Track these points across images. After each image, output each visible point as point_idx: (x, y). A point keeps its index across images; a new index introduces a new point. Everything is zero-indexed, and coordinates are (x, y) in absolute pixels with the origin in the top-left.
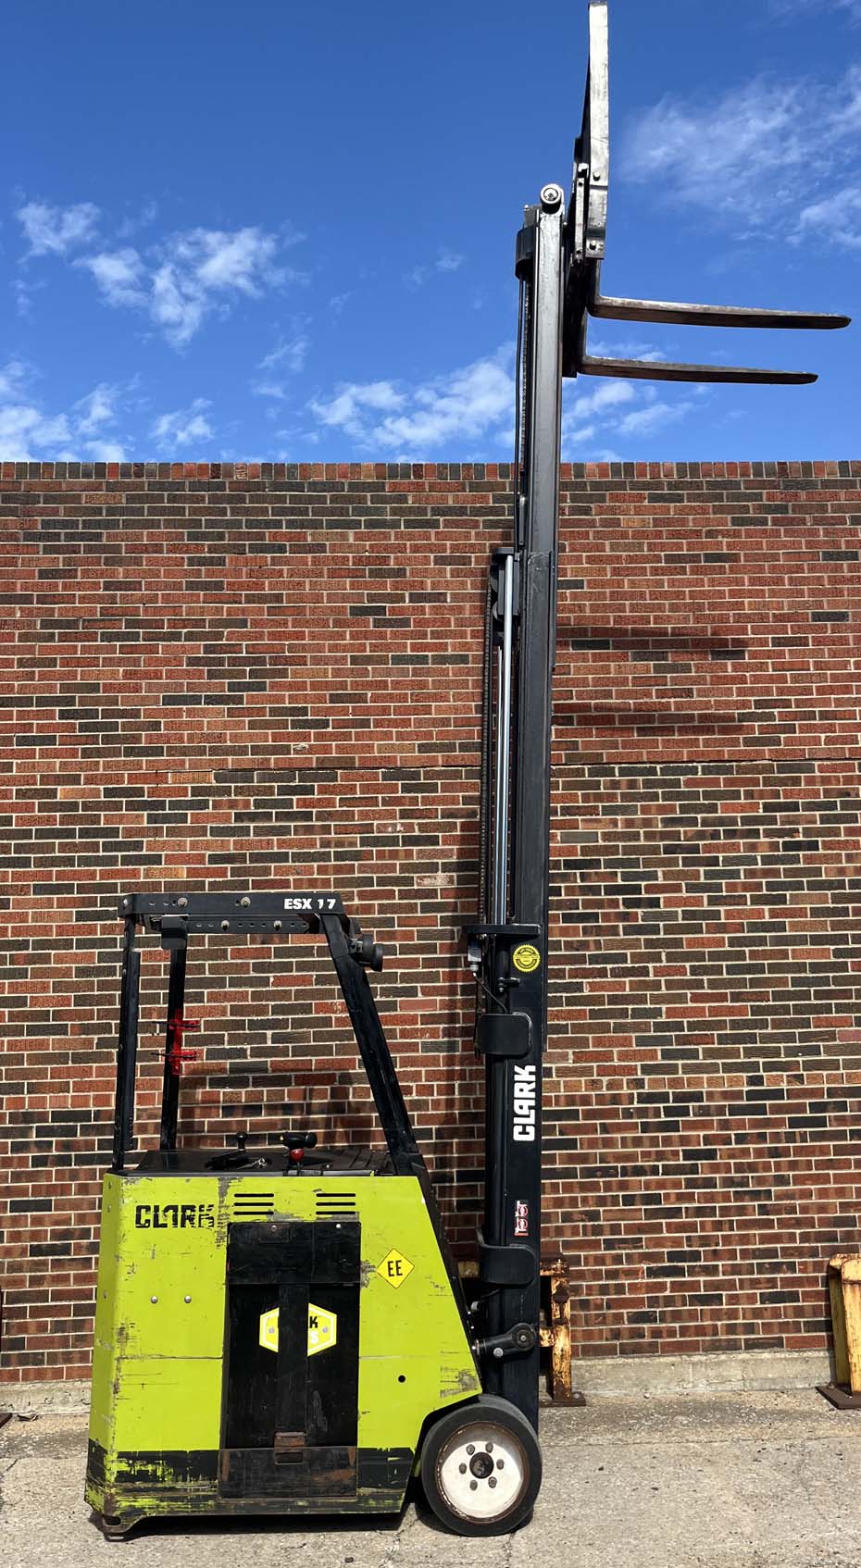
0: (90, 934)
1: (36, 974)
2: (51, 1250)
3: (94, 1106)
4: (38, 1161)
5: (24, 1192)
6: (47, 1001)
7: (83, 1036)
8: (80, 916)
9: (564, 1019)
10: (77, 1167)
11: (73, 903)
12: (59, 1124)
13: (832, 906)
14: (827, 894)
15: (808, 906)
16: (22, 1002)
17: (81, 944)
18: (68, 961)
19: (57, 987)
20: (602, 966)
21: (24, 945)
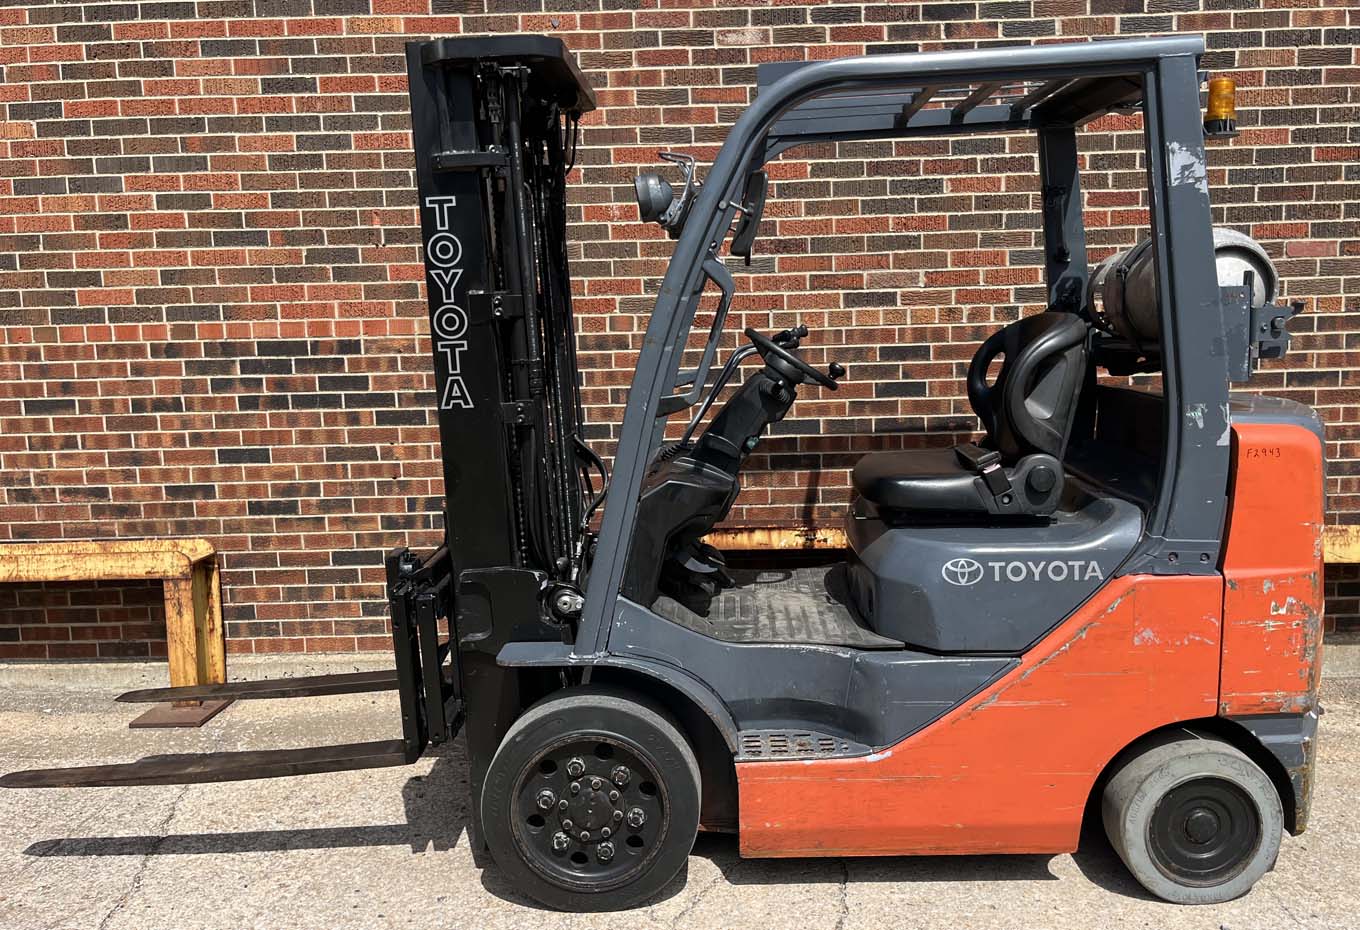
0: (283, 110)
1: (218, 164)
2: (274, 508)
3: (310, 336)
4: (246, 403)
5: (234, 439)
6: (236, 200)
7: (287, 247)
8: (268, 86)
9: (916, 229)
10: (296, 411)
11: (258, 67)
12: (268, 358)
13: (1298, 68)
14: (1293, 52)
15: (1264, 69)
16: (204, 202)
17: (274, 124)
18: (259, 146)
19: (247, 182)
20: (970, 157)
21: (198, 125)
